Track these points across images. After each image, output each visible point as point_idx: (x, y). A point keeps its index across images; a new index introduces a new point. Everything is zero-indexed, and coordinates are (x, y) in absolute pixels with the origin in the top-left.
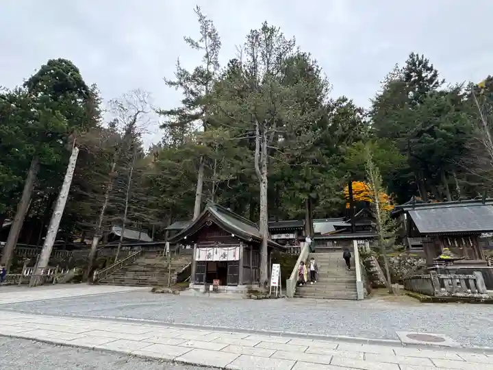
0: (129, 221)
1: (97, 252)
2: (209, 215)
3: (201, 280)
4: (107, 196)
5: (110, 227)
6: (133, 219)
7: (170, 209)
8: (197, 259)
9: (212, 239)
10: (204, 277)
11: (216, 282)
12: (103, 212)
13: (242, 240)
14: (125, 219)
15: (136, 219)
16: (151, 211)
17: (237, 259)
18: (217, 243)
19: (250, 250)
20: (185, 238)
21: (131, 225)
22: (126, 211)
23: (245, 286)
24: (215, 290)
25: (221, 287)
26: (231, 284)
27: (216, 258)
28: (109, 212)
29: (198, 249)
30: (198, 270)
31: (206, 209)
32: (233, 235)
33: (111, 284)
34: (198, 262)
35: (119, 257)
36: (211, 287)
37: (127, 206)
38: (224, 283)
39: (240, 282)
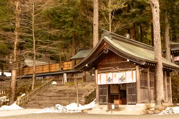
0: (38, 54)
1: (16, 82)
2: (105, 44)
3: (104, 100)
4: (16, 33)
5: (23, 60)
6: (41, 52)
7: (73, 39)
8: (99, 83)
9: (110, 65)
10: (107, 98)
11: (117, 102)
12: (15, 48)
13: (137, 64)
14: (34, 52)
15: (44, 51)
16: (55, 43)
17: (135, 81)
18: (116, 69)
19: (147, 73)
20: (87, 65)
21: (40, 56)
22: (34, 45)
23: (144, 104)
24: (117, 109)
25: (121, 106)
26: (130, 103)
27: (116, 81)
28: (21, 47)
29: (99, 75)
30: (101, 92)
31: (102, 39)
32: (128, 60)
33: (32, 107)
34: (101, 86)
35: (35, 86)
36: (113, 106)
37: (34, 41)
38: (124, 103)
39: (139, 101)
